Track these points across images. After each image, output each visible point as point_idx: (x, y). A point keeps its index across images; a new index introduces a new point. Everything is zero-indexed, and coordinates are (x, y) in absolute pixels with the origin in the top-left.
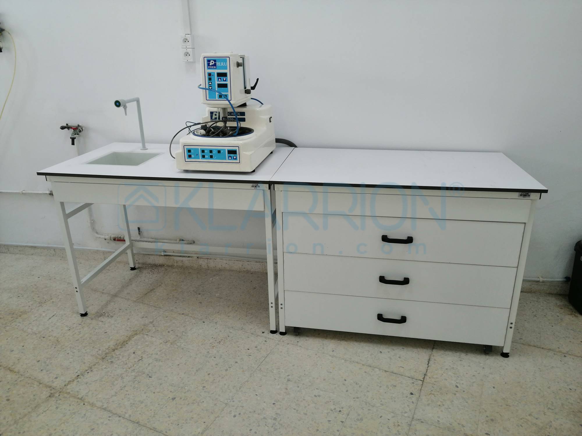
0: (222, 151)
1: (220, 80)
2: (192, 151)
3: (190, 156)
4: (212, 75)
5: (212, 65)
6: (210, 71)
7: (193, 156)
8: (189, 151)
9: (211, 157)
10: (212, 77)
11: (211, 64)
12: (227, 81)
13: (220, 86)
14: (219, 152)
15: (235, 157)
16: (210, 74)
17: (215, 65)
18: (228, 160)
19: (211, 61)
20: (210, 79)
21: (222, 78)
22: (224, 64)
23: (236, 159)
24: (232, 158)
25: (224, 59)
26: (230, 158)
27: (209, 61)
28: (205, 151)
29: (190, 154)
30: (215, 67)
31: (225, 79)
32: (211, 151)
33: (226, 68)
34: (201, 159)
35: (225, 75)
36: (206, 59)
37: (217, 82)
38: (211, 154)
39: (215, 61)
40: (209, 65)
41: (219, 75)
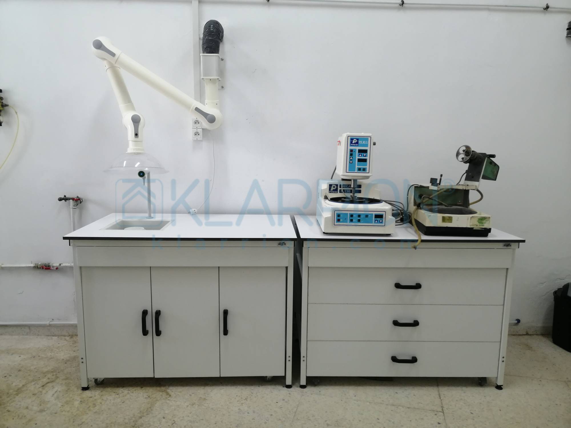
0: (369, 216)
1: (360, 155)
2: (341, 216)
3: (339, 220)
4: (353, 151)
5: (355, 143)
6: (352, 148)
7: (341, 220)
8: (339, 216)
9: (359, 221)
10: (353, 153)
11: (353, 142)
12: (367, 157)
13: (360, 160)
14: (367, 216)
15: (381, 221)
16: (351, 151)
17: (357, 143)
18: (374, 223)
19: (354, 140)
20: (351, 155)
21: (363, 154)
22: (365, 142)
23: (382, 222)
24: (379, 221)
25: (366, 139)
26: (376, 222)
27: (352, 139)
28: (354, 216)
29: (339, 218)
30: (357, 145)
31: (365, 155)
32: (359, 216)
33: (367, 146)
34: (349, 223)
35: (365, 151)
36: (349, 138)
37: (357, 158)
38: (359, 218)
39: (358, 139)
40: (351, 143)
41: (360, 151)
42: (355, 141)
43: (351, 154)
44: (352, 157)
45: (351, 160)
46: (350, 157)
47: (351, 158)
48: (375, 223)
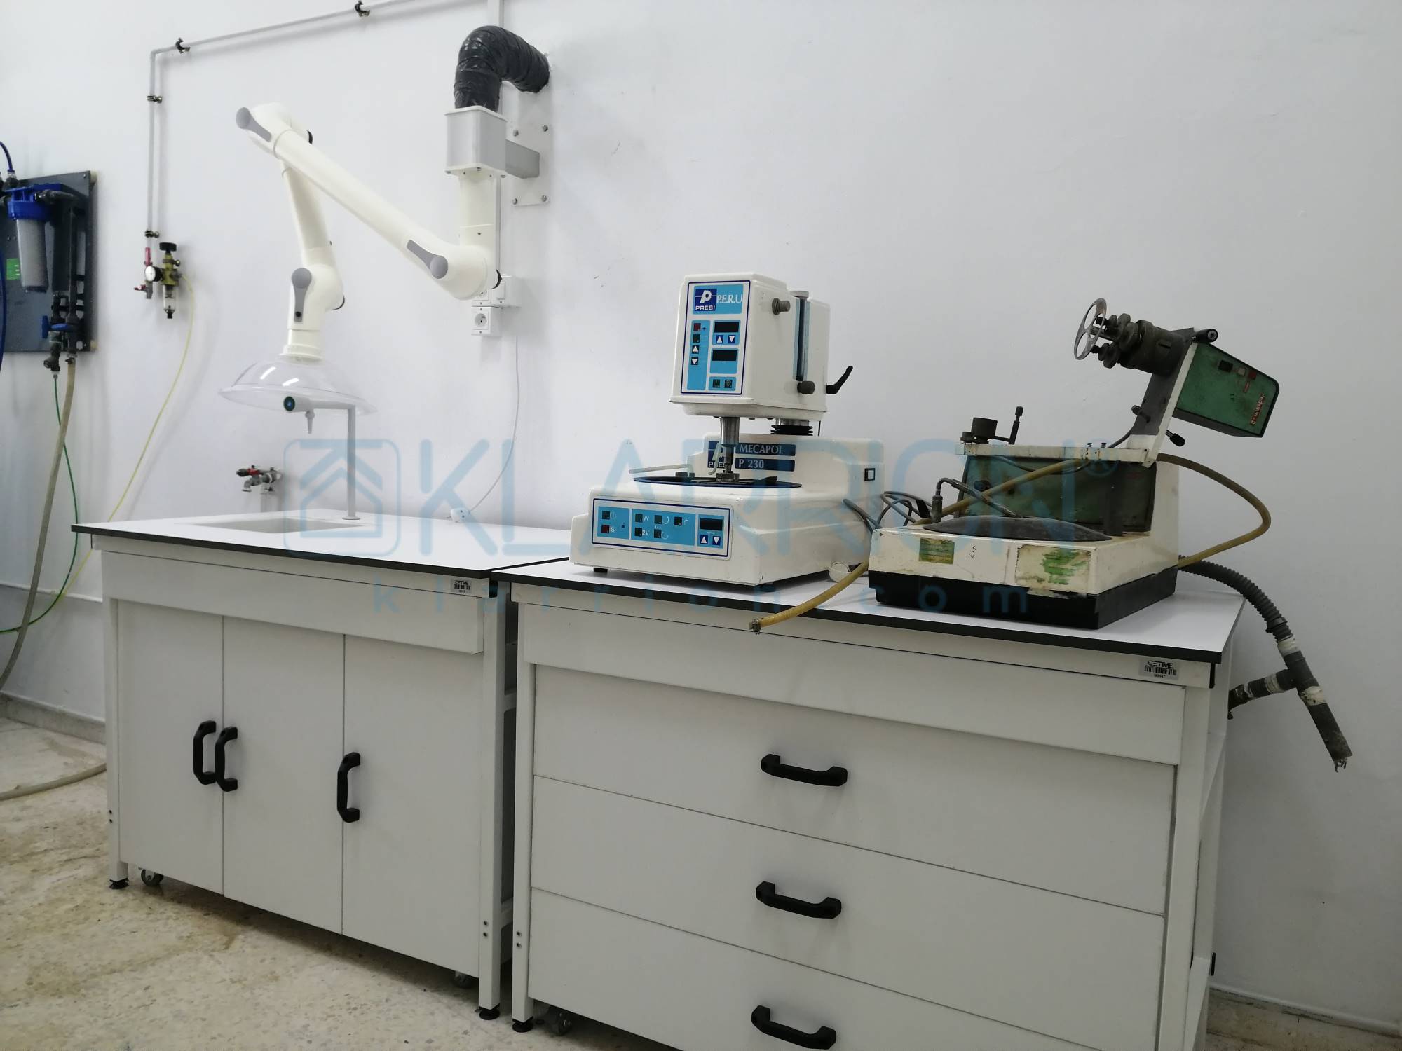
0: (685, 521)
1: (720, 340)
2: (613, 515)
3: (605, 530)
4: (702, 326)
5: (706, 303)
6: (700, 317)
7: (612, 529)
8: (606, 515)
9: (657, 534)
10: (701, 333)
11: (702, 301)
12: (738, 344)
13: (718, 356)
14: (678, 521)
15: (716, 540)
16: (697, 326)
17: (712, 302)
18: (698, 545)
19: (705, 292)
20: (696, 338)
21: (726, 335)
22: (734, 299)
23: (719, 543)
24: (710, 540)
25: (735, 287)
26: (704, 541)
27: (699, 292)
28: (644, 518)
29: (606, 522)
30: (711, 307)
31: (732, 338)
32: (658, 519)
33: (736, 309)
34: (632, 539)
35: (733, 327)
36: (692, 287)
37: (712, 347)
38: (656, 527)
39: (714, 291)
40: (697, 302)
41: (721, 327)
42: (707, 296)
43: (694, 335)
44: (698, 347)
45: (695, 355)
46: (693, 347)
47: (695, 349)
48: (700, 543)
